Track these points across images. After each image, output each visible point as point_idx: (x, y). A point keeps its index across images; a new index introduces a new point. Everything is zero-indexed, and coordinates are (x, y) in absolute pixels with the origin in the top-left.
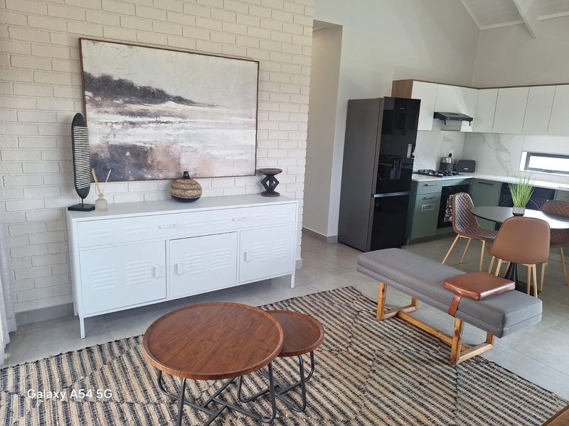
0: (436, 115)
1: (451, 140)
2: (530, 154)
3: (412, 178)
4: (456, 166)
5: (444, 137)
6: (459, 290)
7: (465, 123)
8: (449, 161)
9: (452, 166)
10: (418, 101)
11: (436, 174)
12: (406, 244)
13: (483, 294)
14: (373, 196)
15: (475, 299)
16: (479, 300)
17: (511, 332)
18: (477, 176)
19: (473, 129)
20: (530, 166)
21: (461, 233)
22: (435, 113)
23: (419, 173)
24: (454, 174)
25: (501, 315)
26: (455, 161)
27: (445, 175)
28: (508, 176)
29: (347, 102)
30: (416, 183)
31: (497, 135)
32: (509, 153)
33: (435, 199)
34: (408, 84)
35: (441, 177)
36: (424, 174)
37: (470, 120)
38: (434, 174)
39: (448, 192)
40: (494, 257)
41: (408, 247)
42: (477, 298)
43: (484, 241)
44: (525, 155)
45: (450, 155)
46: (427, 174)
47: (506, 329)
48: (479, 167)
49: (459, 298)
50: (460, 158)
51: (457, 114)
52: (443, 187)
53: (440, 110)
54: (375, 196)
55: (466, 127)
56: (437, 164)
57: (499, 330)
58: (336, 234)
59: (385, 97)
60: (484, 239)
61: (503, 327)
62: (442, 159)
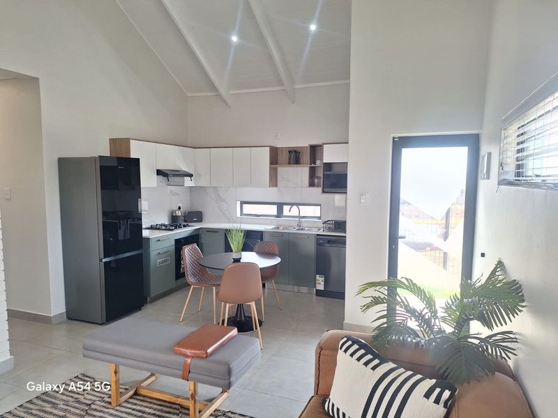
0: (159, 172)
1: (178, 194)
2: (243, 203)
3: (143, 235)
4: (186, 218)
5: (171, 192)
6: (188, 352)
7: (187, 179)
8: (179, 213)
9: (183, 218)
10: (138, 160)
11: (168, 228)
12: (146, 303)
13: (210, 350)
14: (101, 260)
15: (204, 358)
16: (207, 357)
17: (237, 380)
18: (205, 225)
19: (195, 183)
20: (244, 212)
21: (194, 284)
22: (157, 170)
23: (152, 228)
24: (185, 226)
25: (227, 367)
26: (185, 213)
27: (176, 228)
28: (229, 222)
29: (57, 160)
30: (148, 239)
31: (215, 188)
32: (227, 203)
33: (169, 253)
34: (125, 143)
35: (172, 230)
36: (156, 229)
37: (191, 176)
38: (166, 228)
39: (180, 244)
40: (223, 303)
41: (148, 305)
42: (205, 356)
43: (214, 288)
44: (239, 203)
45: (179, 208)
46: (159, 229)
47: (232, 379)
48: (206, 217)
49: (189, 360)
50: (189, 210)
51: (178, 171)
52: (176, 240)
53: (161, 168)
54: (104, 260)
55: (188, 182)
56: (169, 217)
57: (227, 382)
58: (64, 310)
59: (100, 156)
60: (214, 285)
61: (230, 378)
62: (172, 213)
